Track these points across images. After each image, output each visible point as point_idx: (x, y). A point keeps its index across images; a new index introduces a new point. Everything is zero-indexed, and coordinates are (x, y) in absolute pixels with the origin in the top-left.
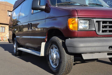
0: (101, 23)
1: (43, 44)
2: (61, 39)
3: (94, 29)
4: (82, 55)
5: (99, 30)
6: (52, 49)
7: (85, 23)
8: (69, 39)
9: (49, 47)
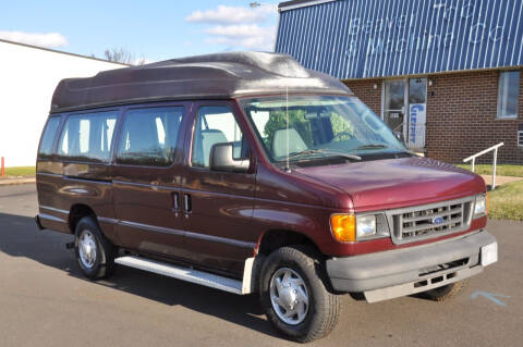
0: (401, 217)
1: (249, 263)
2: (310, 256)
3: (387, 234)
4: (366, 293)
5: (396, 233)
6: (282, 277)
7: (368, 222)
8: (335, 259)
9: (271, 271)
